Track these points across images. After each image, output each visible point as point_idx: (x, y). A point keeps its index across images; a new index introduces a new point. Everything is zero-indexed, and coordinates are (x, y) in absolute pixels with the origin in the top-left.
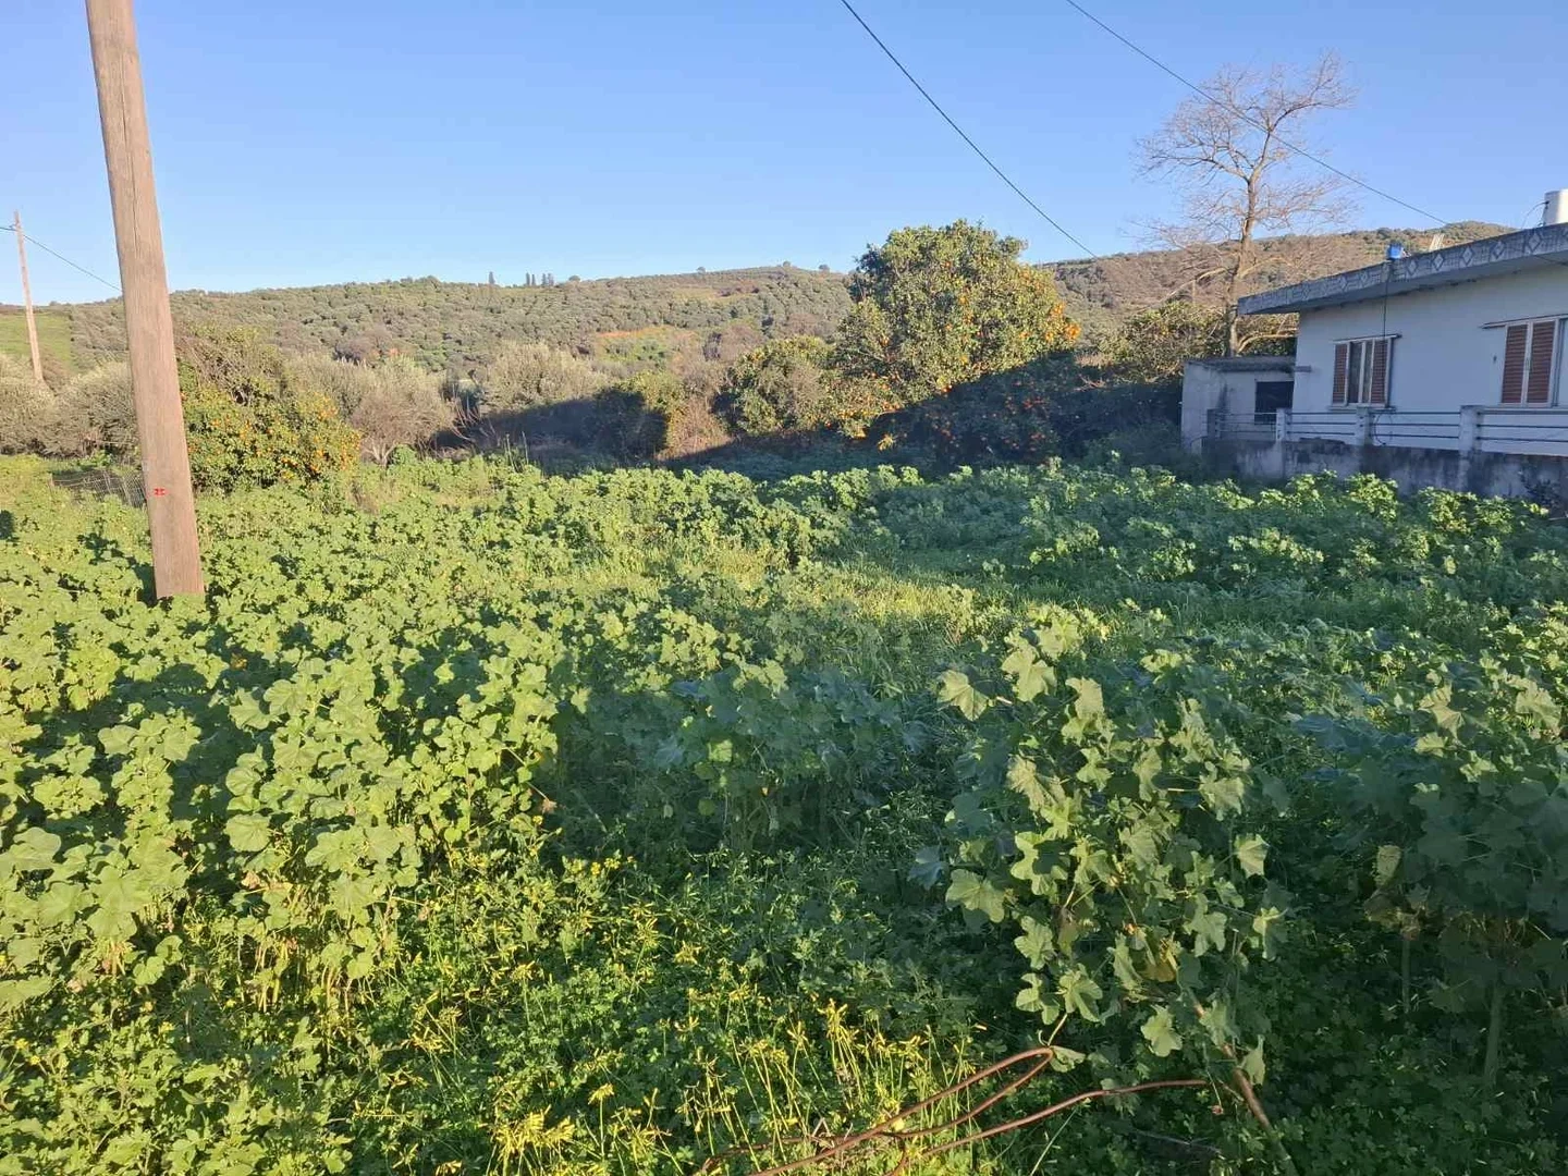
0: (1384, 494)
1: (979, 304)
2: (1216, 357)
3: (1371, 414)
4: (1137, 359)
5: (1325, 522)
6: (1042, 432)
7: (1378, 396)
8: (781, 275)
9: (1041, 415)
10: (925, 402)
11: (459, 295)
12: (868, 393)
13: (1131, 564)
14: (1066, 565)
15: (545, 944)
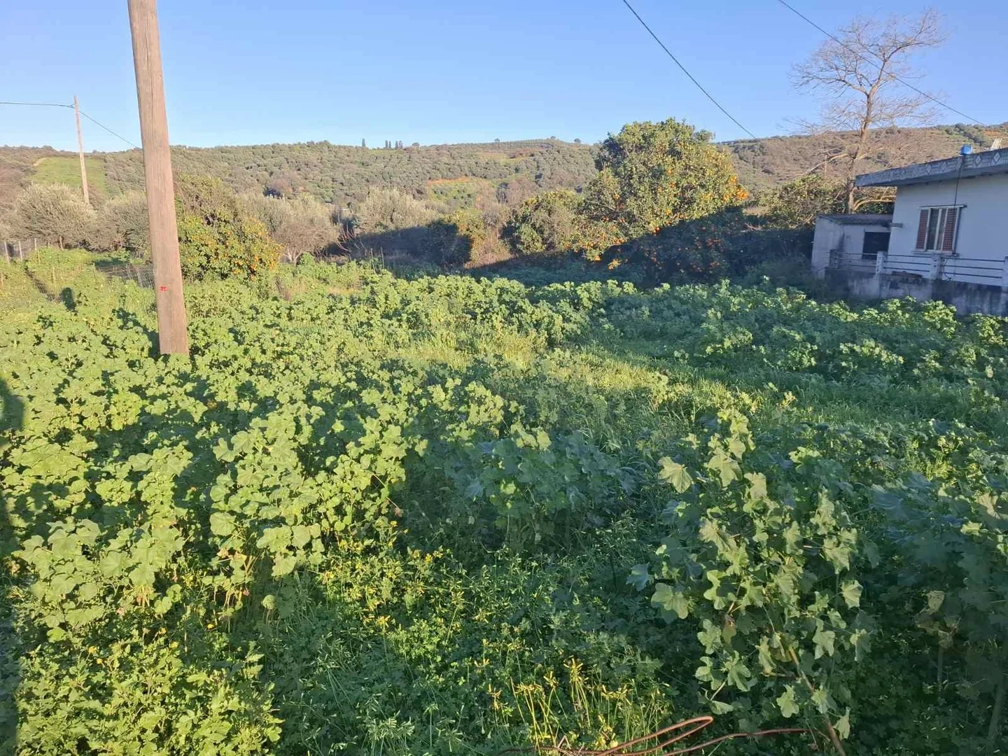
0: (947, 315)
1: (681, 175)
2: (839, 213)
3: (942, 259)
4: (784, 212)
5: (905, 334)
6: (718, 262)
7: (948, 246)
8: (549, 146)
9: (717, 249)
10: (641, 239)
11: (342, 154)
12: (603, 232)
13: (772, 359)
14: (729, 356)
15: (395, 600)
